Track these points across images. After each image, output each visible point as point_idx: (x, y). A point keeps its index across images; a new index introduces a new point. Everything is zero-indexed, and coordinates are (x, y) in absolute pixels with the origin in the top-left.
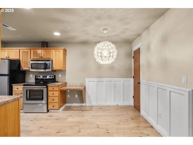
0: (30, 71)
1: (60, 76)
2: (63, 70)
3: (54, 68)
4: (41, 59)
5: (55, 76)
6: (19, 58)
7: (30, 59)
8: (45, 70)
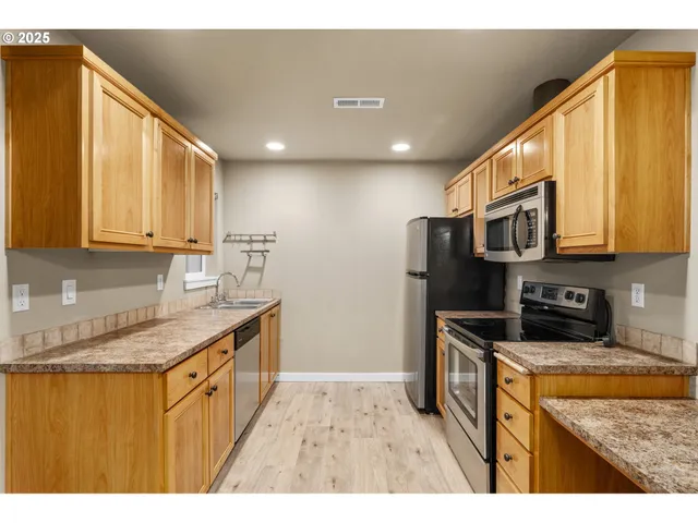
1: (638, 296)
4: (516, 190)
6: (471, 207)
8: (520, 254)
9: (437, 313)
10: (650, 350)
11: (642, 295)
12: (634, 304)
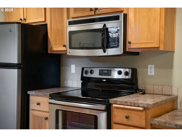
0: (68, 54)
1: (151, 71)
2: (162, 48)
3: (130, 43)
4: (95, 15)
5: (134, 72)
6: (44, 20)
7: (68, 18)
8: (105, 52)
9: (29, 92)
10: (157, 93)
11: (153, 70)
12: (149, 74)
